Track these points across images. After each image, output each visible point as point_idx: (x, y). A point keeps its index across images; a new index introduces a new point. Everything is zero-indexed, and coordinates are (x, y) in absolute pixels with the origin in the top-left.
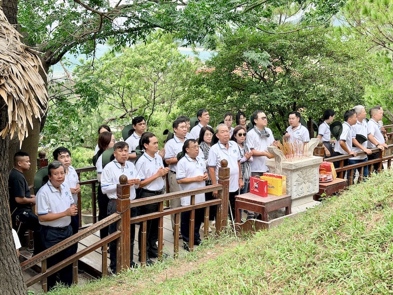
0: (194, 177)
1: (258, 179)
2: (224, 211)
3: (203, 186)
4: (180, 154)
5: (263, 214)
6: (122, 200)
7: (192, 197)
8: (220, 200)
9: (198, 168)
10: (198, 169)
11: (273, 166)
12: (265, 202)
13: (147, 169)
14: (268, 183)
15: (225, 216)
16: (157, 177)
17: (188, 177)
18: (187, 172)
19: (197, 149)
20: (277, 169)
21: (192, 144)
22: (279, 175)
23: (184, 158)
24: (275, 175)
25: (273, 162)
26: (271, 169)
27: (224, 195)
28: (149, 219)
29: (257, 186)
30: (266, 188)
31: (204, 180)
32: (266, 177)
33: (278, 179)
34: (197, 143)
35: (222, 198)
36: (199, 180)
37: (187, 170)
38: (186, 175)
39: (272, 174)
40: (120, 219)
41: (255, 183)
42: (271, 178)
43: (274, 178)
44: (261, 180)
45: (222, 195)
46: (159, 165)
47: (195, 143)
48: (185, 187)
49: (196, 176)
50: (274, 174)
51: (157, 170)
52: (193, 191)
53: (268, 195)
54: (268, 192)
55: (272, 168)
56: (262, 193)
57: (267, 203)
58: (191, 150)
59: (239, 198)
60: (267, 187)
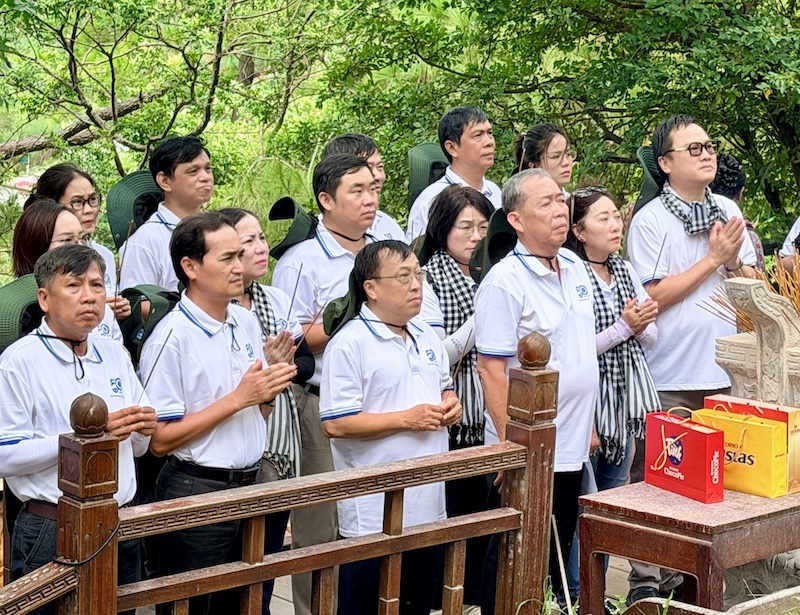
0: (399, 408)
1: (684, 423)
2: (530, 560)
3: (436, 449)
4: (340, 307)
5: (704, 575)
6: (82, 506)
7: (393, 500)
8: (512, 512)
9: (415, 370)
10: (416, 377)
11: (748, 365)
12: (713, 523)
13: (195, 373)
14: (727, 439)
15: (533, 585)
16: (236, 405)
17: (375, 409)
18: (370, 384)
19: (415, 284)
20: (767, 381)
21: (390, 262)
22: (773, 407)
23: (356, 323)
24: (757, 404)
25: (747, 347)
26: (738, 378)
27: (532, 493)
28: (199, 591)
29: (676, 453)
30: (716, 461)
31: (443, 423)
32: (720, 415)
33: (769, 424)
34: (413, 260)
35: (524, 503)
36: (423, 425)
37: (368, 376)
38: (367, 402)
39: (743, 402)
40: (71, 593)
41: (671, 441)
42: (739, 418)
43: (754, 421)
44: (696, 428)
45: (523, 490)
46: (245, 352)
47: (405, 256)
48: (361, 453)
49: (409, 407)
50: (752, 403)
51: (238, 378)
52: (393, 469)
53: (727, 493)
54: (728, 480)
55: (744, 373)
56: (700, 487)
57: (720, 529)
58: (389, 287)
59: (596, 507)
60: (721, 459)
